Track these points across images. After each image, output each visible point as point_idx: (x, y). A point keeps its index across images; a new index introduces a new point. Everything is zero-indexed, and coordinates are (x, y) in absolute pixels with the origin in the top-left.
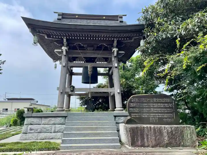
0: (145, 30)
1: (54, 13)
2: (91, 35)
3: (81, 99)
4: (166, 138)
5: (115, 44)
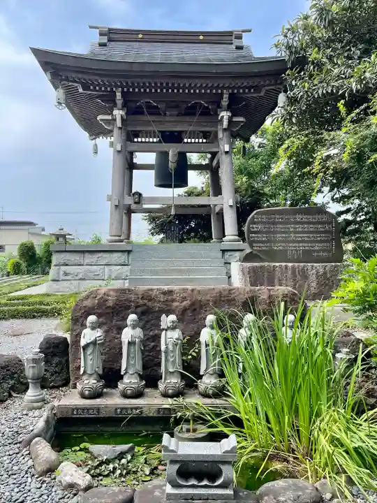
0: (287, 73)
1: (91, 27)
2: (173, 84)
3: (152, 220)
4: (314, 284)
5: (225, 102)
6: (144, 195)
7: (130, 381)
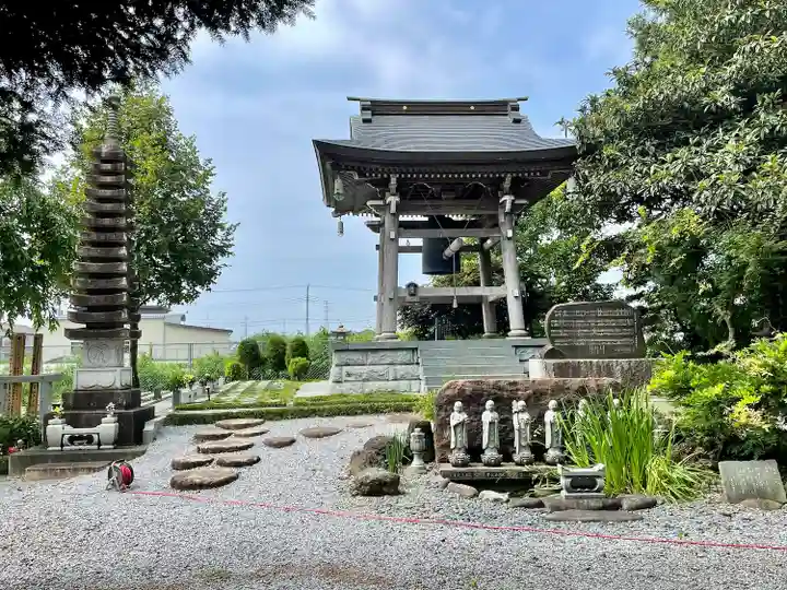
1: (350, 99)
5: (507, 184)
6: (420, 285)
7: (490, 454)
